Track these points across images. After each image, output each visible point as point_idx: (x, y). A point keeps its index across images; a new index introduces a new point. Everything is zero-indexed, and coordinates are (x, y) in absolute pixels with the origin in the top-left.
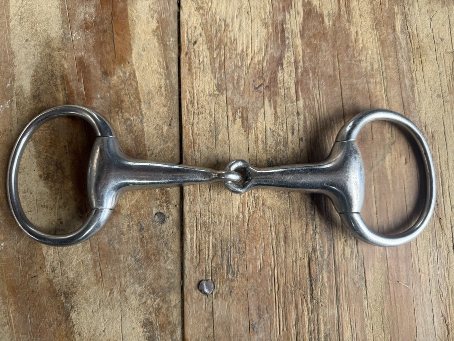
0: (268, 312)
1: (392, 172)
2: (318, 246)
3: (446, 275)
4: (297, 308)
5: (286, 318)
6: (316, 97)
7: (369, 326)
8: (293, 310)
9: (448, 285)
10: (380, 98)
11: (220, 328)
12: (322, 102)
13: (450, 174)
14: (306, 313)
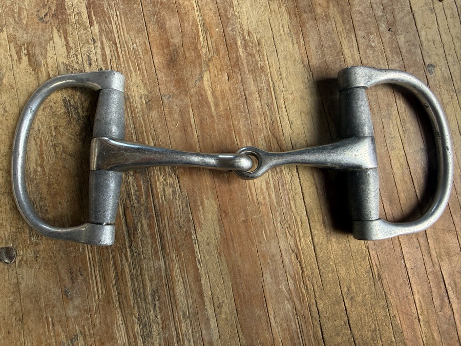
0: (81, 275)
1: (213, 93)
2: (132, 190)
3: (292, 204)
4: (115, 265)
5: (104, 279)
6: (113, 19)
7: (204, 275)
8: (112, 268)
9: (296, 214)
10: (190, 8)
11: (28, 300)
12: (120, 23)
13: (285, 85)
14: (127, 270)
